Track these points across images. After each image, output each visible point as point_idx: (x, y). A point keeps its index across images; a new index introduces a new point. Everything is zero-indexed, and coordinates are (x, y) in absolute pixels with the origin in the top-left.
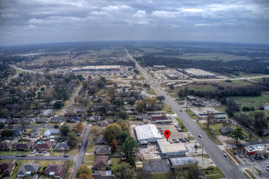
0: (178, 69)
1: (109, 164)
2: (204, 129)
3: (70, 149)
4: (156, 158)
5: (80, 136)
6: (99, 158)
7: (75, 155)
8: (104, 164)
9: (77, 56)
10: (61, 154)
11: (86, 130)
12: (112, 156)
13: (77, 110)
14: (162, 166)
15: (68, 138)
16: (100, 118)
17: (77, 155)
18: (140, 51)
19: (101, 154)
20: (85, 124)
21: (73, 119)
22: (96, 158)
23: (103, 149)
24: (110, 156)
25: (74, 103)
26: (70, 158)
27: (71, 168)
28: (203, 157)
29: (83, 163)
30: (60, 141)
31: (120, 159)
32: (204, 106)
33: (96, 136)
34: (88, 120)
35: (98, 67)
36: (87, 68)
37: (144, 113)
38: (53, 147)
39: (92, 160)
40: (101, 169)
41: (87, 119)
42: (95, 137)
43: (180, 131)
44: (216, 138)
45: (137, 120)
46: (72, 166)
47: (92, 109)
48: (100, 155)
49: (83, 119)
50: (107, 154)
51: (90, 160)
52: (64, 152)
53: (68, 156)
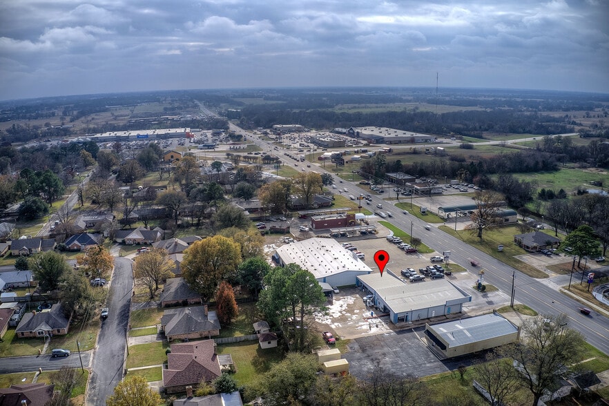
0: (337, 129)
1: (221, 367)
2: (471, 242)
3: (70, 330)
4: (374, 331)
5: (101, 285)
6: (179, 349)
7: (92, 347)
8: (206, 370)
9: (81, 117)
10: (38, 348)
11: (119, 268)
12: (225, 340)
13: (88, 218)
14: (408, 354)
15: (60, 294)
16: (159, 234)
17: (97, 346)
18: (232, 103)
19: (183, 337)
20: (114, 252)
21: (76, 242)
22: (168, 352)
23: (188, 319)
24: (219, 340)
25: (76, 206)
26: (72, 361)
27: (80, 397)
28: (519, 315)
29: (121, 373)
30: (35, 307)
31: (256, 346)
32: (440, 194)
33: (157, 282)
34: (123, 243)
35: (134, 133)
36: (107, 135)
37: (289, 217)
38: (10, 327)
39: (154, 361)
40: (200, 391)
41: (119, 240)
42: (154, 287)
43: (410, 252)
44: (519, 262)
45: (272, 233)
46: (84, 388)
47: (134, 215)
48: (183, 341)
49: (107, 241)
50: (206, 333)
51: (147, 360)
52: (49, 341)
53: (65, 355)
